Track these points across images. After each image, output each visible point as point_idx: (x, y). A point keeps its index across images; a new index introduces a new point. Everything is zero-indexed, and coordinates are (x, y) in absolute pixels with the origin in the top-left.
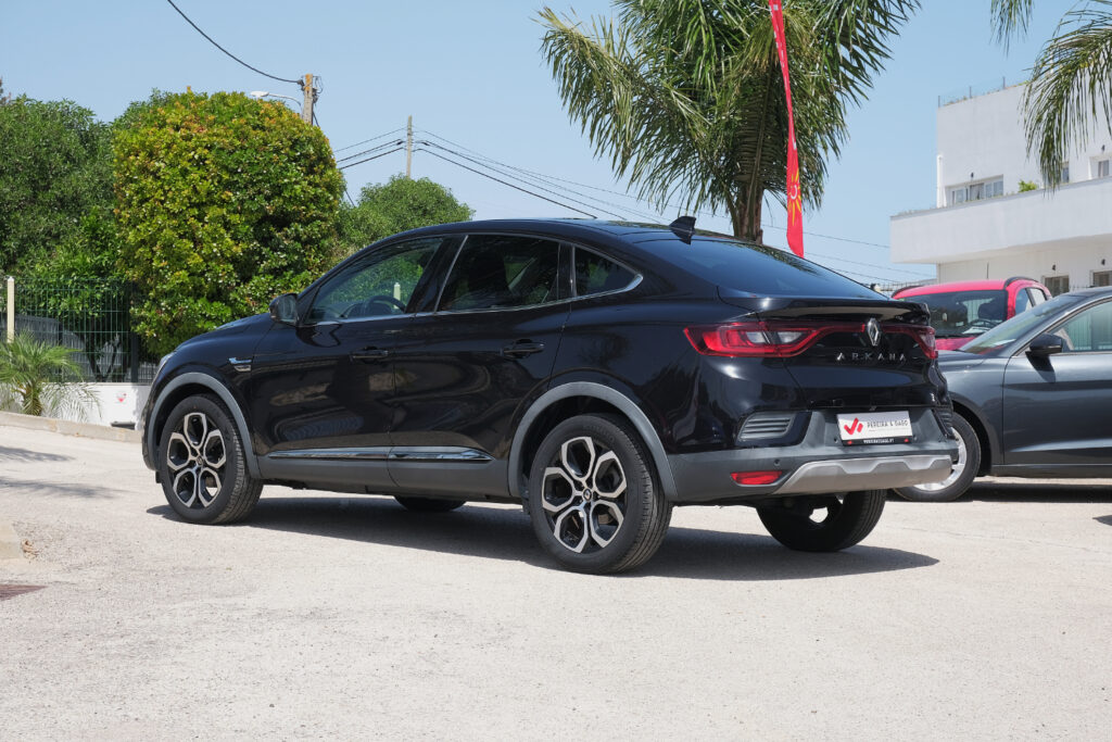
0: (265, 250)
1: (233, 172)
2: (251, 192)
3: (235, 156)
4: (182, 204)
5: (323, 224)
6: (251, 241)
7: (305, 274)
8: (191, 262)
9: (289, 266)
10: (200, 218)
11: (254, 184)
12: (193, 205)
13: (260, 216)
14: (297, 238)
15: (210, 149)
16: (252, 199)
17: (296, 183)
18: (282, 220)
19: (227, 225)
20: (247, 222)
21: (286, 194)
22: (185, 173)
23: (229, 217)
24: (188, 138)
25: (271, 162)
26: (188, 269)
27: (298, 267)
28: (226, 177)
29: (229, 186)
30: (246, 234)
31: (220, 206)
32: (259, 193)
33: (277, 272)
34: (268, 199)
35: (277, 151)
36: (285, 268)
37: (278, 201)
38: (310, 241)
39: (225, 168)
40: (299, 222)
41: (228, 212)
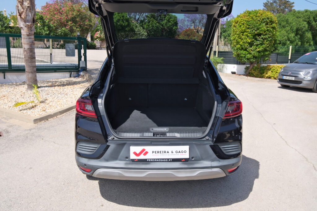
0: (255, 41)
1: (249, 26)
2: (252, 29)
3: (250, 22)
4: (239, 32)
5: (269, 35)
6: (252, 39)
7: (264, 46)
8: (240, 43)
9: (260, 44)
10: (243, 35)
11: (253, 28)
12: (241, 32)
13: (254, 34)
14: (262, 38)
15: (246, 21)
16: (253, 31)
17: (262, 27)
18: (259, 35)
19: (248, 36)
20: (252, 35)
21: (260, 29)
22: (241, 26)
23: (248, 35)
24: (242, 19)
25: (257, 23)
26: (240, 44)
27: (261, 44)
28: (248, 27)
29: (248, 28)
30: (251, 38)
31: (247, 32)
32: (254, 29)
33: (257, 45)
34: (256, 31)
35: (259, 21)
36: (259, 44)
37: (258, 31)
38: (265, 39)
39: (248, 25)
40: (263, 35)
41: (248, 33)
